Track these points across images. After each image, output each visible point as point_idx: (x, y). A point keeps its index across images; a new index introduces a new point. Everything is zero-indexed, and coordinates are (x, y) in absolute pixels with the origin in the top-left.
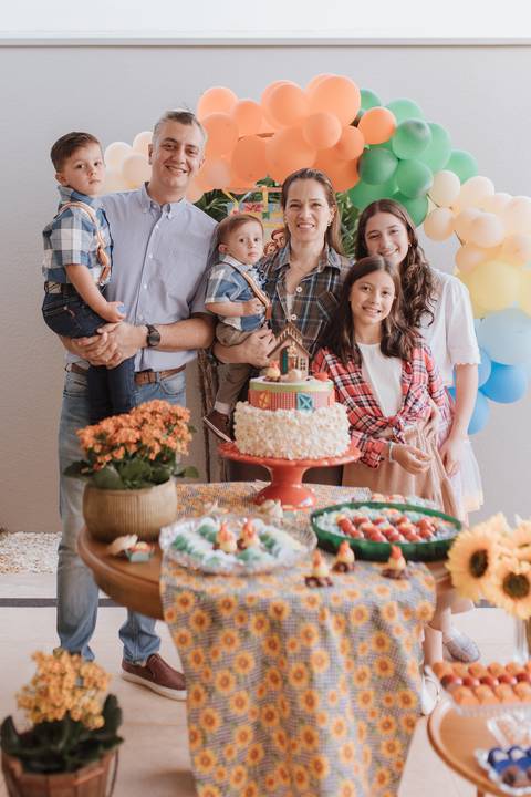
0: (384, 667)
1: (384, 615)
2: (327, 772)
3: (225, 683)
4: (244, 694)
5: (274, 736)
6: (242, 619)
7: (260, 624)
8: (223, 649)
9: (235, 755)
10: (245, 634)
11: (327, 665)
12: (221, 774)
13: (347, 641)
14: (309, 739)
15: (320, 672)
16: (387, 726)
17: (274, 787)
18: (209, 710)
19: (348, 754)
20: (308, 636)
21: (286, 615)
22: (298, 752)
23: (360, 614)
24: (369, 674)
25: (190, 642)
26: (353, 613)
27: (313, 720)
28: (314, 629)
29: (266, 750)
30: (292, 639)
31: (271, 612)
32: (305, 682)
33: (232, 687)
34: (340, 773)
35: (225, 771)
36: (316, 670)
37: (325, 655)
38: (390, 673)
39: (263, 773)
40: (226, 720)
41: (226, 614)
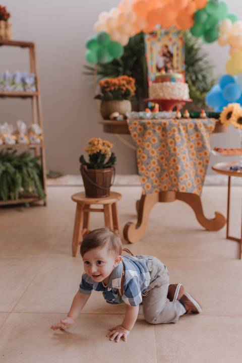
0: (198, 144)
1: (198, 126)
2: (180, 169)
3: (148, 146)
4: (154, 150)
5: (164, 164)
6: (153, 127)
7: (159, 129)
8: (147, 136)
9: (151, 168)
10: (154, 131)
11: (180, 140)
12: (147, 173)
13: (187, 135)
14: (174, 161)
15: (178, 141)
16: (200, 164)
17: (164, 180)
18: (144, 155)
19: (187, 166)
20: (174, 131)
21: (167, 125)
22: (171, 165)
23: (191, 126)
24: (194, 146)
25: (137, 136)
26: (188, 125)
27: (175, 155)
28: (176, 129)
29: (161, 169)
30: (169, 132)
31: (163, 125)
32: (173, 145)
33: (150, 147)
34: (184, 170)
35: (148, 172)
36: (177, 140)
37: (179, 136)
38: (200, 146)
39: (160, 176)
40: (148, 157)
41: (148, 126)
